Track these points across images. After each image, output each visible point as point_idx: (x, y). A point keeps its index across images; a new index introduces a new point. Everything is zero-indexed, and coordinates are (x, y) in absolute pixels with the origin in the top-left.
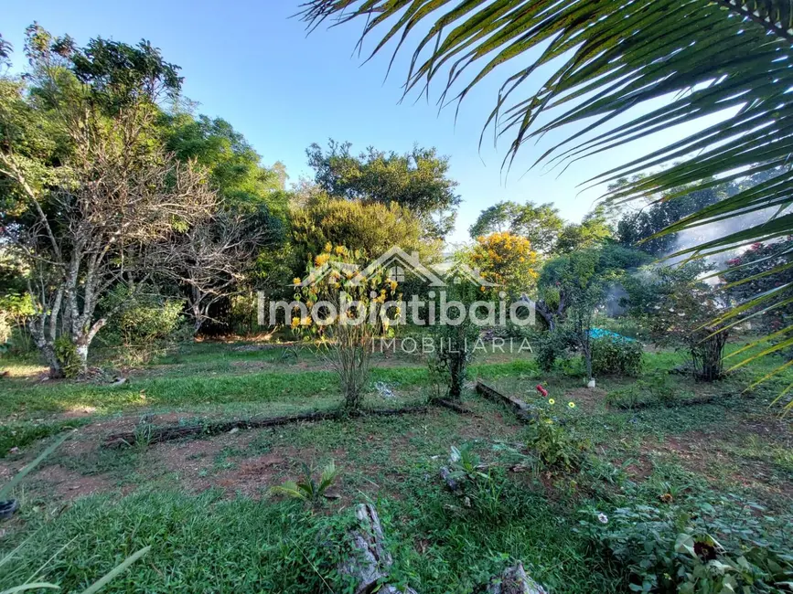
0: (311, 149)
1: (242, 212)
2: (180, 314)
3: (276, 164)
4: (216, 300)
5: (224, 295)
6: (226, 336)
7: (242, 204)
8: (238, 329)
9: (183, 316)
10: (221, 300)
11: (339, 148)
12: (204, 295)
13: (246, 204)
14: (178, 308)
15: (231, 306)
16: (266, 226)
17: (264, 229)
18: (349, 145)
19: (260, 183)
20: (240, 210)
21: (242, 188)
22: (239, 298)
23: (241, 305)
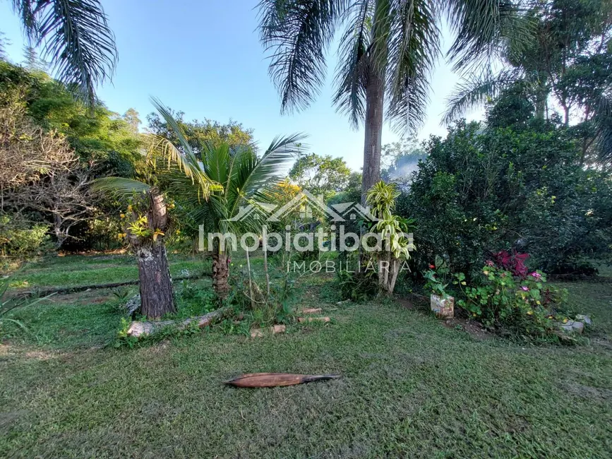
0: (151, 116)
1: (96, 158)
2: (46, 234)
3: (129, 111)
4: (75, 223)
5: (82, 219)
6: (86, 251)
7: (95, 152)
8: (97, 246)
9: (49, 236)
10: (79, 223)
11: (175, 114)
12: (64, 221)
13: (99, 152)
14: (44, 230)
15: (89, 228)
16: (116, 168)
17: (115, 171)
18: (182, 113)
19: (111, 132)
20: (94, 156)
21: (95, 137)
22: (97, 222)
23: (98, 227)
